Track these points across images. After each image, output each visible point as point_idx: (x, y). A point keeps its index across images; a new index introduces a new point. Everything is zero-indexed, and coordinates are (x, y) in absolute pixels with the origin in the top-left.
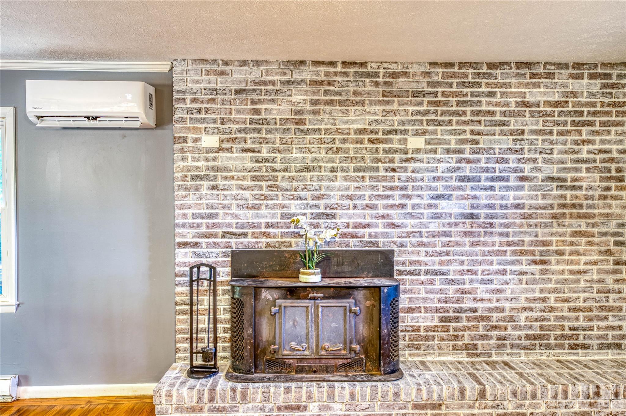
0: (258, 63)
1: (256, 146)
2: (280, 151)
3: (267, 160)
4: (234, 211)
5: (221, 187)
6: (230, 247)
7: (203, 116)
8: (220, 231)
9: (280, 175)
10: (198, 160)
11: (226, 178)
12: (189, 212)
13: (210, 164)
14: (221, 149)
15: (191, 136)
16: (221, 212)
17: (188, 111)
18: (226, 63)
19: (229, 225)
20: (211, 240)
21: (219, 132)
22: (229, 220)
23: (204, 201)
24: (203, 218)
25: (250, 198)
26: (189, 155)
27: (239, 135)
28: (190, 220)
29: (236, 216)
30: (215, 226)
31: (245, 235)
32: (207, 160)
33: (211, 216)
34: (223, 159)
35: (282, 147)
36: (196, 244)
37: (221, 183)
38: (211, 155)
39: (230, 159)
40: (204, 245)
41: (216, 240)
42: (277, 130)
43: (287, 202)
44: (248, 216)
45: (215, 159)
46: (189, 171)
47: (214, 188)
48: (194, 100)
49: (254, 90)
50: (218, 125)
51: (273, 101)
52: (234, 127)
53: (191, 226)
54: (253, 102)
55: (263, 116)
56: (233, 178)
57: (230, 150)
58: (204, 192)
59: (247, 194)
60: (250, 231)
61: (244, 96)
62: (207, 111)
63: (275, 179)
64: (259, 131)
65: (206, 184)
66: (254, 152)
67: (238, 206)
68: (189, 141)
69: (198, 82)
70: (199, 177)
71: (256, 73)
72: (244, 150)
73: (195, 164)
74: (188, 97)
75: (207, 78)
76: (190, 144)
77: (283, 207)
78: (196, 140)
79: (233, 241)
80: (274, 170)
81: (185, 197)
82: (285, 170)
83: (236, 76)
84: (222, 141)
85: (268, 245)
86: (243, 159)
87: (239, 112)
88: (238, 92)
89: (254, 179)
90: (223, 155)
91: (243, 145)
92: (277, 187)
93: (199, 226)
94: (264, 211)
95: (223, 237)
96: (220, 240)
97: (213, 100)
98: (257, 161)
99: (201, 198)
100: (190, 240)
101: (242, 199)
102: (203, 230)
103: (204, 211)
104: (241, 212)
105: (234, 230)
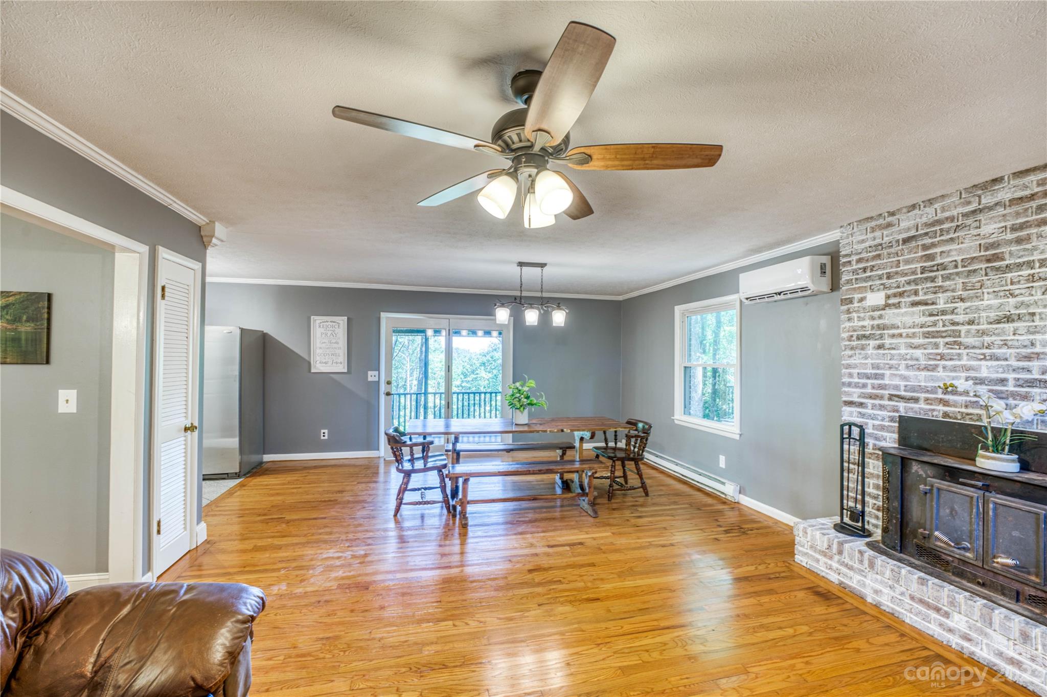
0: (930, 202)
1: (930, 297)
2: (962, 300)
3: (944, 312)
4: (903, 371)
5: (887, 346)
6: (897, 411)
7: (868, 274)
8: (886, 393)
9: (963, 329)
10: (864, 319)
11: (893, 336)
12: (855, 371)
13: (876, 322)
14: (887, 306)
15: (857, 296)
16: (888, 373)
17: (854, 272)
18: (892, 214)
19: (897, 387)
20: (877, 402)
21: (885, 288)
22: (896, 382)
23: (869, 361)
24: (868, 378)
25: (922, 358)
26: (855, 315)
27: (908, 288)
28: (856, 380)
29: (905, 378)
30: (881, 387)
31: (916, 400)
32: (873, 318)
33: (876, 376)
34: (890, 317)
35: (965, 294)
36: (861, 405)
37: (887, 341)
38: (877, 313)
39: (898, 315)
40: (870, 406)
41: (882, 402)
42: (957, 274)
43: (974, 363)
44: (921, 378)
45: (880, 317)
46: (855, 331)
47: (880, 347)
48: (859, 261)
49: (926, 234)
50: (885, 281)
51: (952, 239)
52: (903, 280)
53: (857, 385)
54: (924, 247)
55: (939, 260)
56: (901, 335)
57: (897, 306)
58: (870, 351)
59: (918, 353)
60: (923, 396)
61: (913, 244)
62: (872, 268)
63: (958, 334)
64: (933, 280)
65: (872, 343)
66: (926, 304)
67: (907, 367)
68: (856, 301)
69: (863, 241)
70: (864, 336)
71: (928, 214)
72: (915, 304)
73: (861, 323)
74: (854, 258)
75: (872, 235)
76: (856, 305)
77: (968, 369)
78: (861, 300)
79: (902, 406)
80: (954, 323)
81: (851, 357)
82: (971, 322)
83: (903, 225)
84: (888, 297)
85: (946, 415)
86: (913, 313)
87: (907, 262)
88: (906, 241)
89: (927, 335)
90: (889, 312)
91: (914, 298)
92: (960, 344)
93: (864, 386)
94: (941, 373)
95: (890, 399)
96: (886, 402)
97: (878, 256)
98: (931, 315)
99: (866, 358)
100: (855, 399)
101: (912, 359)
102: (869, 390)
103: (870, 371)
104: (911, 373)
105: (903, 393)
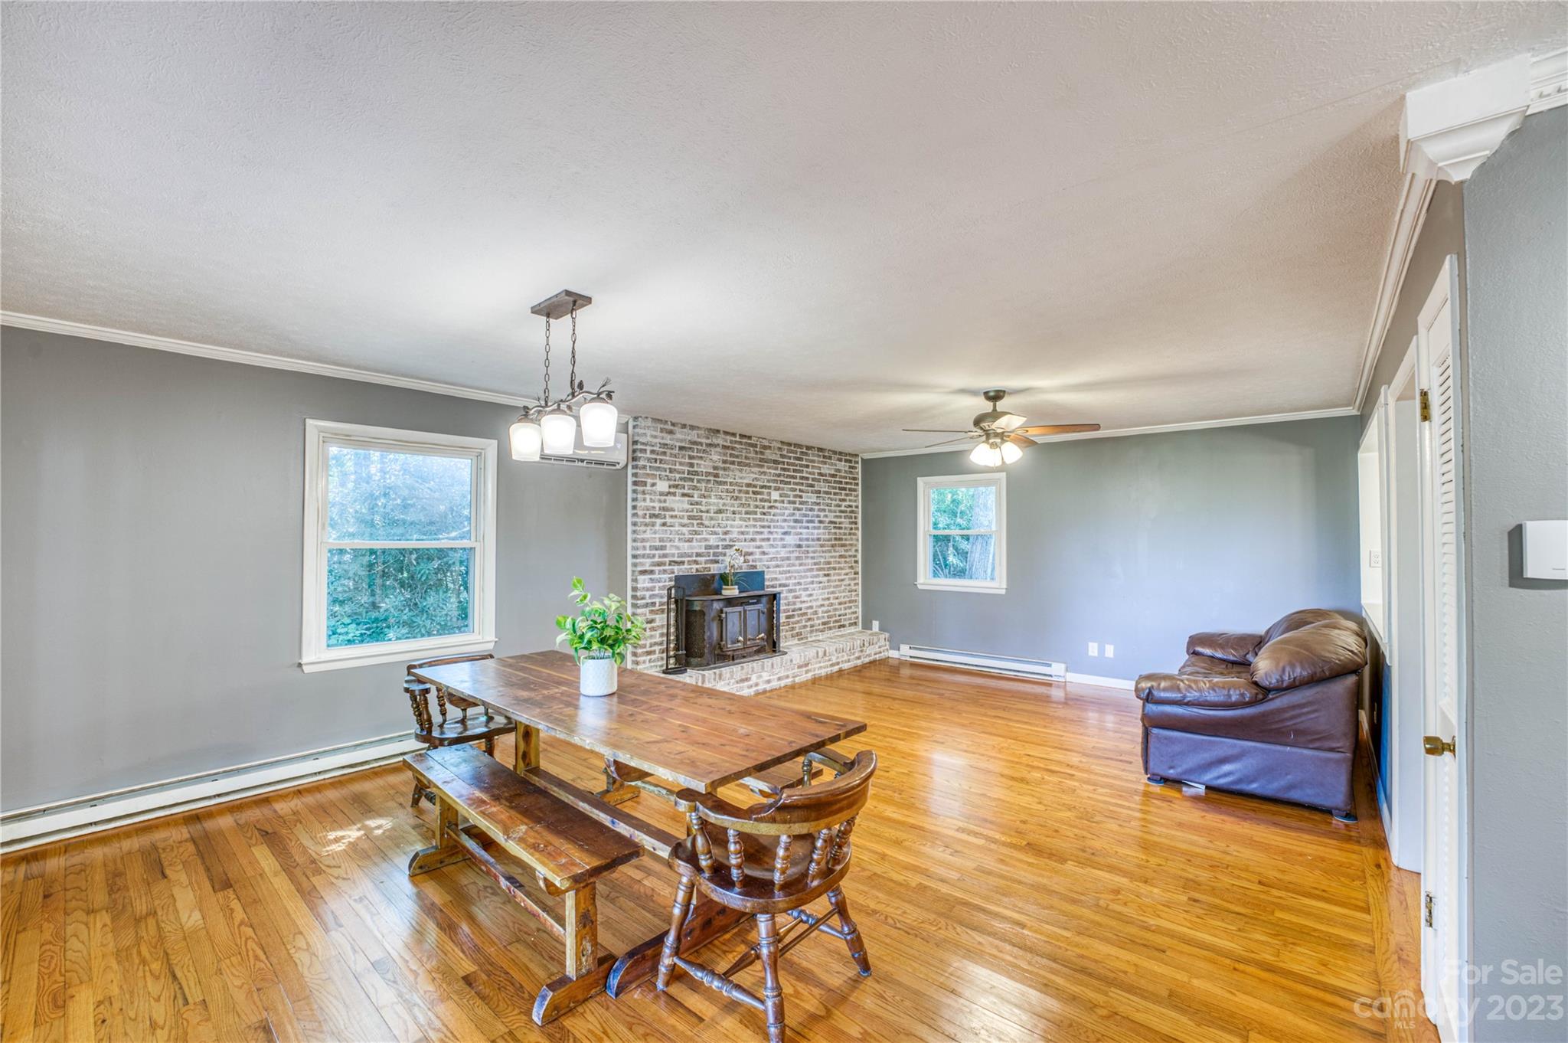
0: (692, 428)
1: (690, 491)
2: (705, 497)
3: (697, 503)
4: (676, 543)
5: (668, 524)
6: (673, 573)
7: (658, 465)
8: (667, 560)
9: (704, 515)
10: (654, 502)
11: (672, 517)
12: (648, 544)
13: (663, 505)
14: (669, 493)
15: (649, 481)
16: (668, 544)
17: (649, 460)
18: (673, 424)
19: (673, 555)
20: (662, 568)
21: (668, 479)
22: (674, 551)
23: (657, 536)
24: (656, 550)
25: (687, 533)
26: (648, 497)
27: (680, 483)
28: (648, 552)
29: (678, 548)
30: (665, 556)
31: (683, 563)
32: (660, 501)
33: (663, 548)
34: (672, 502)
35: (706, 493)
36: (652, 572)
37: (668, 520)
38: (663, 498)
39: (674, 501)
40: (657, 572)
41: (665, 568)
42: (703, 480)
43: (708, 536)
44: (685, 547)
45: (665, 501)
46: (648, 510)
47: (664, 524)
48: (652, 452)
49: (690, 448)
50: (667, 473)
51: (701, 457)
52: (678, 476)
53: (649, 556)
54: (691, 457)
55: (695, 469)
56: (676, 516)
57: (674, 494)
58: (657, 527)
59: (685, 530)
60: (686, 559)
61: (684, 452)
62: (661, 460)
63: (701, 518)
64: (692, 480)
65: (659, 521)
66: (689, 496)
67: (680, 539)
68: (648, 485)
69: (655, 437)
70: (654, 515)
71: (693, 436)
72: (684, 495)
73: (652, 504)
74: (649, 448)
75: (661, 434)
76: (648, 488)
77: (706, 540)
78: (653, 485)
79: (676, 568)
80: (701, 511)
81: (645, 532)
82: (707, 512)
83: (679, 436)
84: (670, 487)
85: (697, 570)
86: (683, 502)
87: (681, 464)
88: (681, 448)
89: (690, 518)
90: (669, 498)
91: (682, 491)
92: (702, 524)
93: (654, 556)
94: (695, 543)
95: (670, 565)
96: (667, 567)
97: (664, 453)
98: (691, 504)
99: (655, 533)
100: (647, 568)
101: (682, 534)
102: (656, 559)
103: (658, 544)
104: (681, 544)
105: (676, 559)
